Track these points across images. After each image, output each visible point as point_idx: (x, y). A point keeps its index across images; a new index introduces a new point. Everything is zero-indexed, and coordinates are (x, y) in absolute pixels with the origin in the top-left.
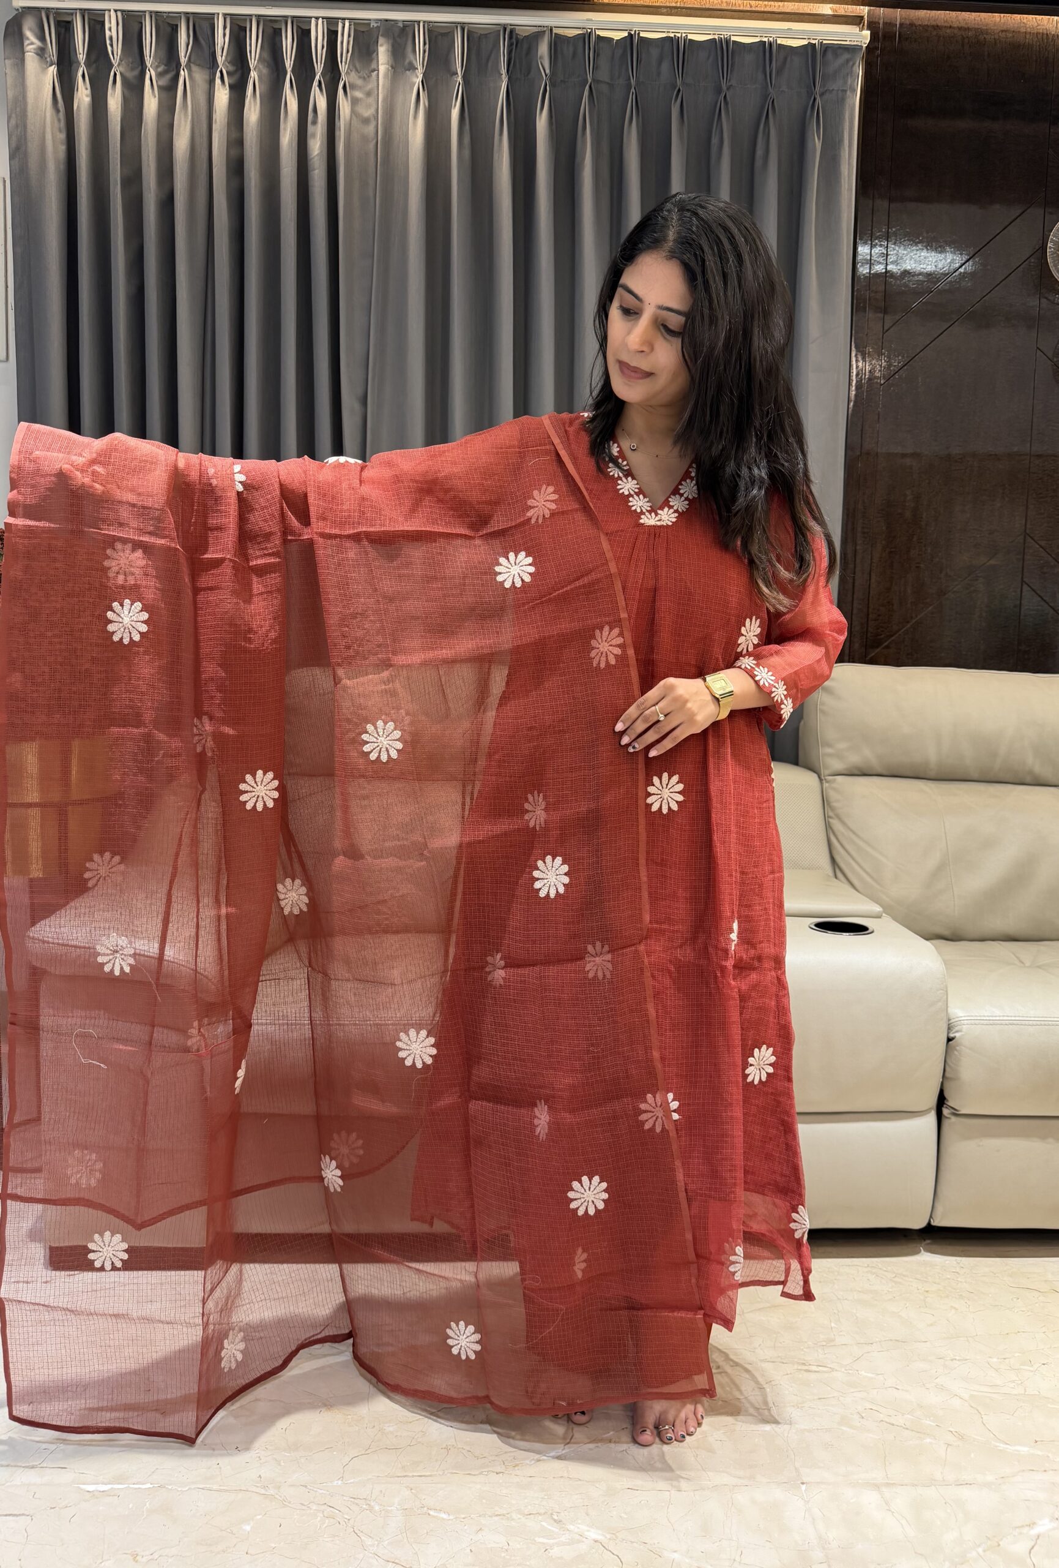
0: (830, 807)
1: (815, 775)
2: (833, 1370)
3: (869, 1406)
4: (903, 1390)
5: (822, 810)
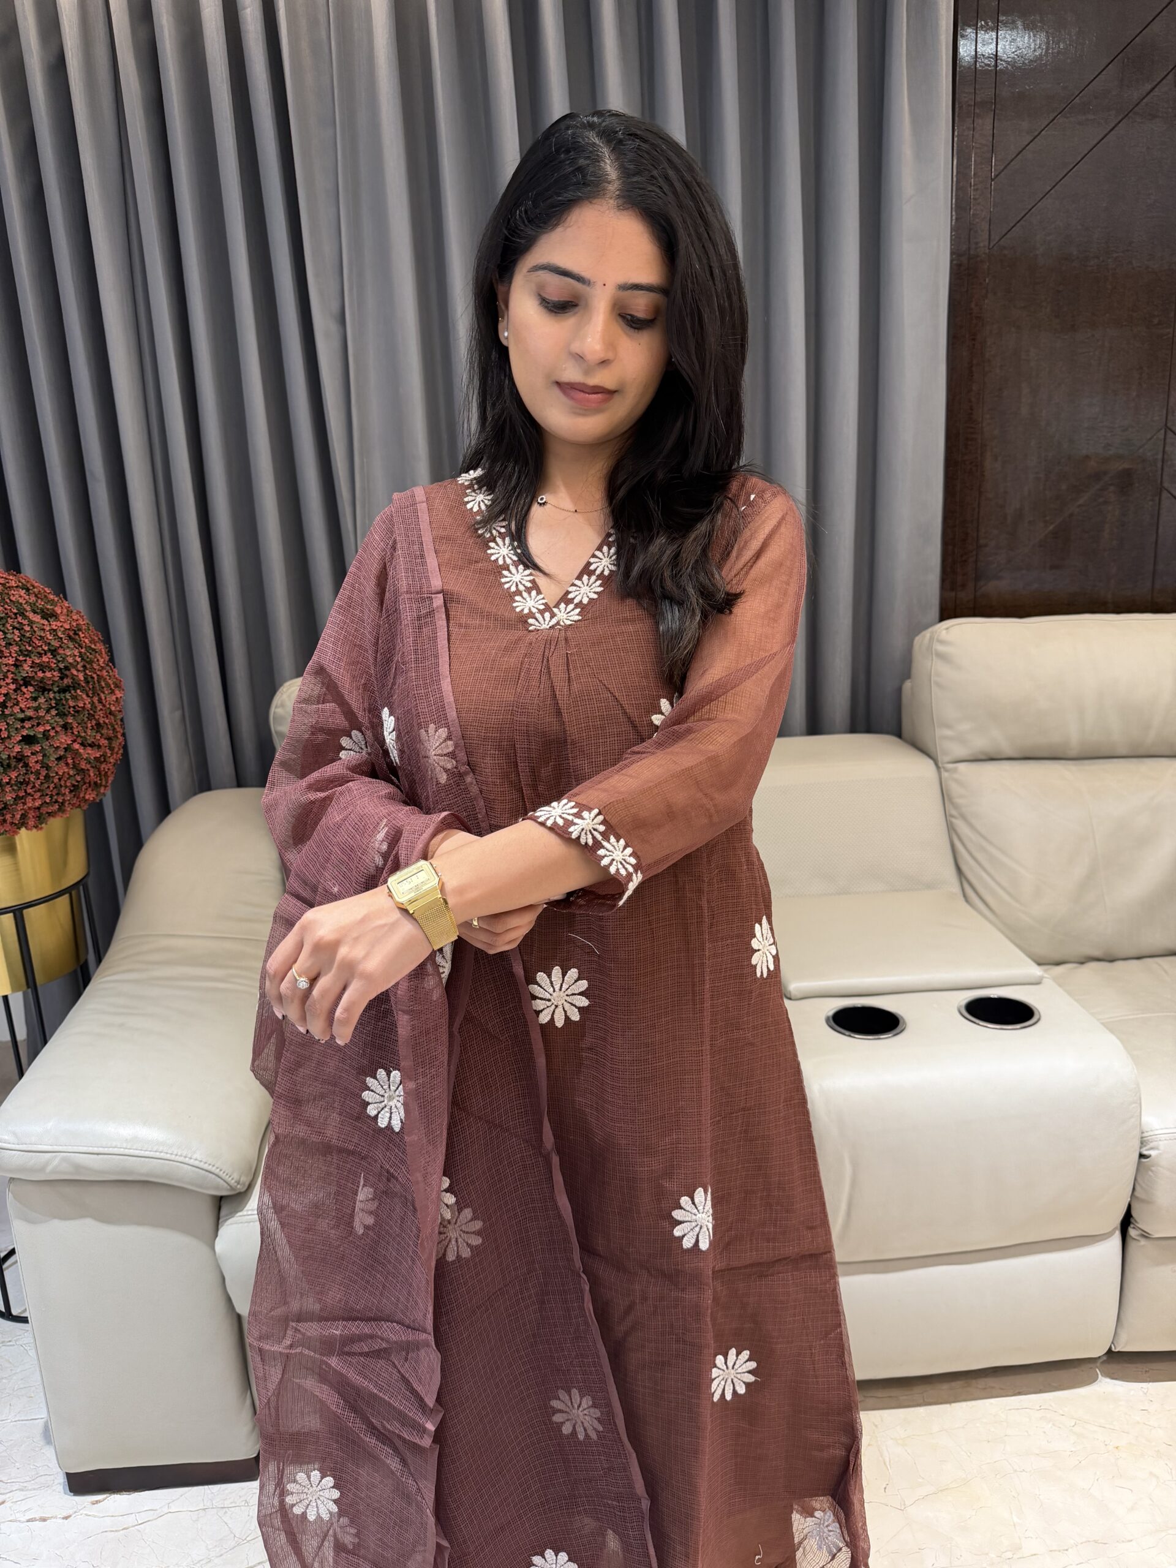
0: (952, 803)
1: (931, 762)
5: (943, 810)
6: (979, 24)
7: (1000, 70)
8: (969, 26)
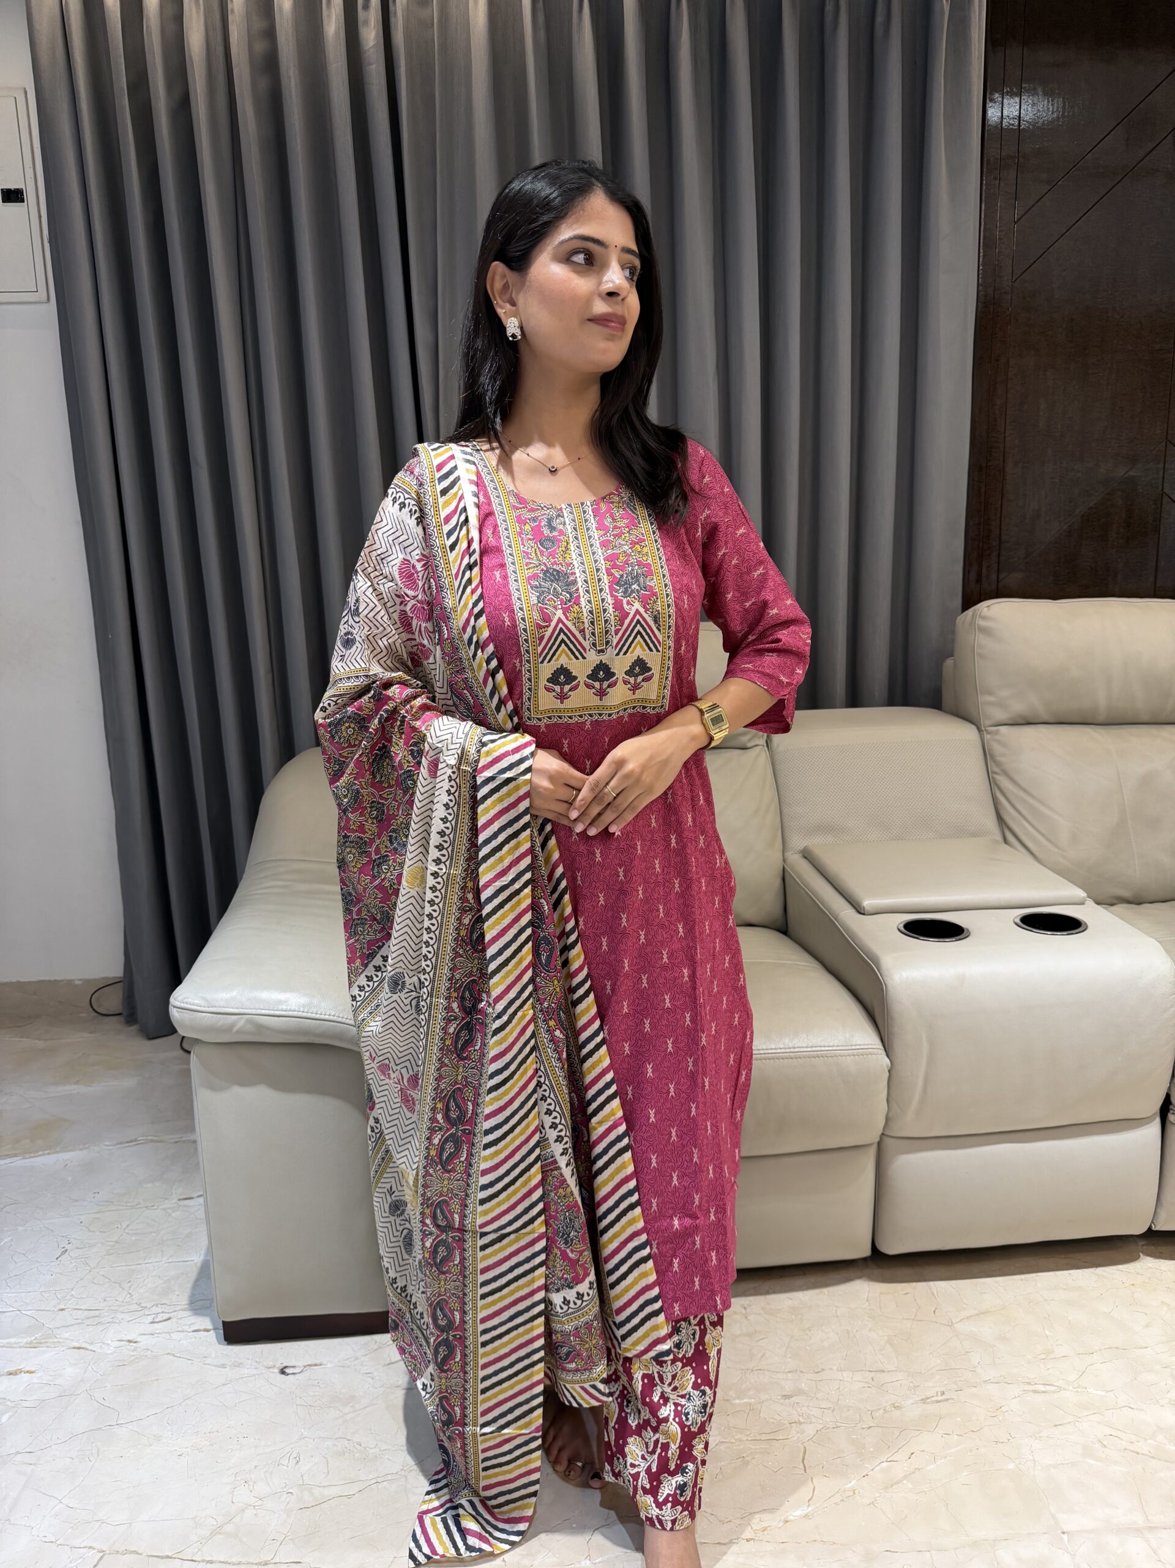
0: (995, 761)
1: (973, 726)
2: (1060, 1389)
3: (1108, 1431)
4: (1137, 1409)
5: (985, 768)
6: (1005, 90)
7: (1023, 129)
8: (997, 92)
